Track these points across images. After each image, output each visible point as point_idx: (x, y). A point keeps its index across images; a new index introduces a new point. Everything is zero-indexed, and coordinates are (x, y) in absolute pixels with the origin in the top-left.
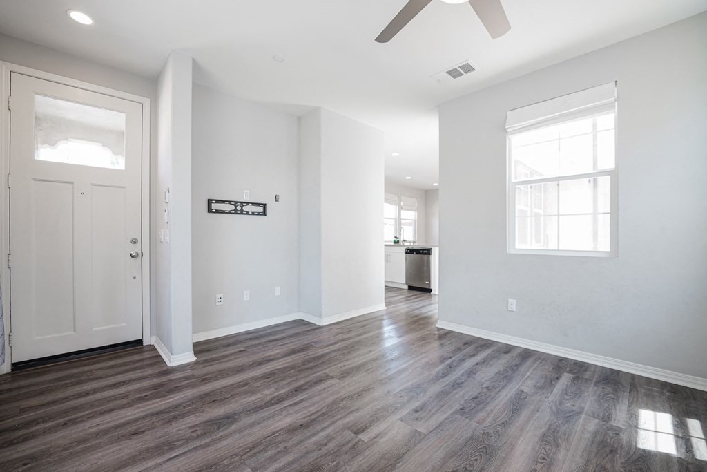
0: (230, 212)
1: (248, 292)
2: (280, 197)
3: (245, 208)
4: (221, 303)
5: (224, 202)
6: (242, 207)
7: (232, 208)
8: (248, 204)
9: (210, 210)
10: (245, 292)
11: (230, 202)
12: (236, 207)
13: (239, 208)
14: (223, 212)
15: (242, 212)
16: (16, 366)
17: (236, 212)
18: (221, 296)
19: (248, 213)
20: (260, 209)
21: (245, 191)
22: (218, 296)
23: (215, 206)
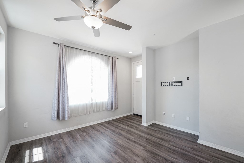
0: (168, 86)
1: (174, 114)
2: (189, 78)
3: (173, 84)
4: (165, 115)
5: (166, 82)
6: (172, 84)
7: (169, 84)
8: (174, 82)
9: (161, 85)
10: (173, 114)
11: (168, 82)
12: (170, 84)
13: (171, 84)
14: (166, 86)
15: (172, 85)
16: (134, 114)
17: (170, 85)
18: (165, 113)
19: (174, 86)
20: (180, 84)
21: (173, 78)
22: (164, 113)
23: (163, 84)
